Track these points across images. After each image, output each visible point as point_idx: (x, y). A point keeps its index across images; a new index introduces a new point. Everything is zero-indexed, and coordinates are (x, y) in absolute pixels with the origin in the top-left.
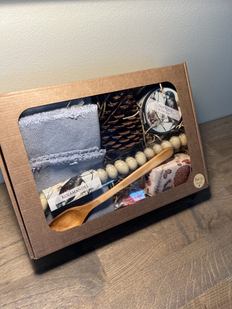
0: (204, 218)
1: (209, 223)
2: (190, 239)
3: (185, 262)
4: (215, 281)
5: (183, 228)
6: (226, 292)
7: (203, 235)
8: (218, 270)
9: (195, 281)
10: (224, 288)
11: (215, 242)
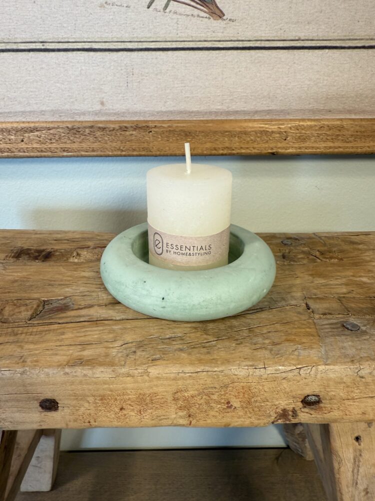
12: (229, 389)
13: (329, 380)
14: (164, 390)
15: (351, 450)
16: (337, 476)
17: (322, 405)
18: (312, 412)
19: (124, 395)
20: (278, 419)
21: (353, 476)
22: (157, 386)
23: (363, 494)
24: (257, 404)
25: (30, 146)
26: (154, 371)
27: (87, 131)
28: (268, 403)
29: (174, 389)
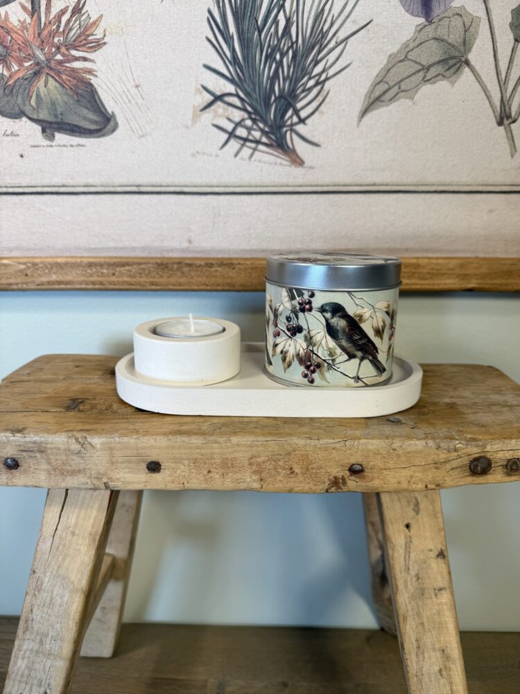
12: (292, 456)
13: (369, 451)
14: (242, 456)
15: (402, 537)
16: (392, 562)
17: (365, 474)
18: (358, 480)
19: (211, 459)
20: (332, 487)
21: (405, 561)
22: (236, 451)
23: (414, 579)
24: (314, 471)
25: (121, 279)
26: (235, 440)
27: (175, 266)
28: (322, 470)
29: (248, 455)
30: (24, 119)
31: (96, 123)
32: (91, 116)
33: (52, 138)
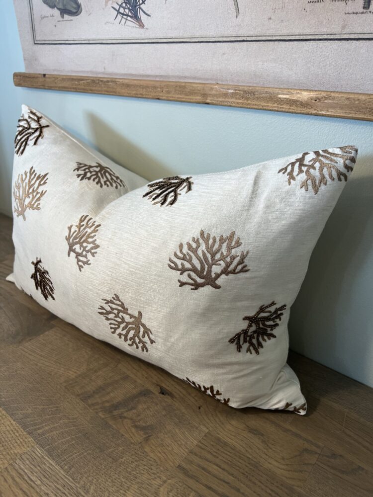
0: (131, 409)
1: (125, 418)
2: (89, 400)
3: (54, 399)
4: (32, 433)
5: (104, 390)
6: (18, 447)
7: (101, 412)
8: (48, 435)
9: (30, 411)
10: (24, 444)
11: (93, 427)
30: (55, 8)
31: (75, 8)
32: (74, 6)
33: (63, 17)
